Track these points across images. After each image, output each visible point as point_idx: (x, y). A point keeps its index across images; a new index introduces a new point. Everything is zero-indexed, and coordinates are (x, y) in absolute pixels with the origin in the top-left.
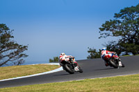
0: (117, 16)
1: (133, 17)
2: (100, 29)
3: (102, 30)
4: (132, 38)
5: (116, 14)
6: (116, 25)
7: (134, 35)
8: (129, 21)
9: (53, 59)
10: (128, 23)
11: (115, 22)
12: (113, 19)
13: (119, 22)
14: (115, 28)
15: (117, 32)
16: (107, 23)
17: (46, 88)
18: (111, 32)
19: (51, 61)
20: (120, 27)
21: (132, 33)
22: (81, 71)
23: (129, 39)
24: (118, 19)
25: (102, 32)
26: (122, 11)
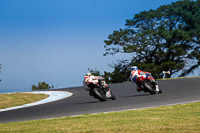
0: (129, 23)
1: (153, 26)
2: (105, 42)
3: (108, 43)
4: (151, 55)
5: (128, 21)
6: (129, 36)
7: (154, 52)
8: (146, 31)
9: (37, 85)
10: (146, 33)
11: (126, 32)
12: (124, 28)
13: (133, 32)
14: (127, 40)
15: (130, 47)
16: (116, 33)
17: (27, 127)
18: (121, 47)
19: (34, 88)
20: (135, 40)
21: (151, 48)
22: (113, 98)
23: (146, 58)
24: (132, 28)
25: (108, 47)
26: (137, 16)
